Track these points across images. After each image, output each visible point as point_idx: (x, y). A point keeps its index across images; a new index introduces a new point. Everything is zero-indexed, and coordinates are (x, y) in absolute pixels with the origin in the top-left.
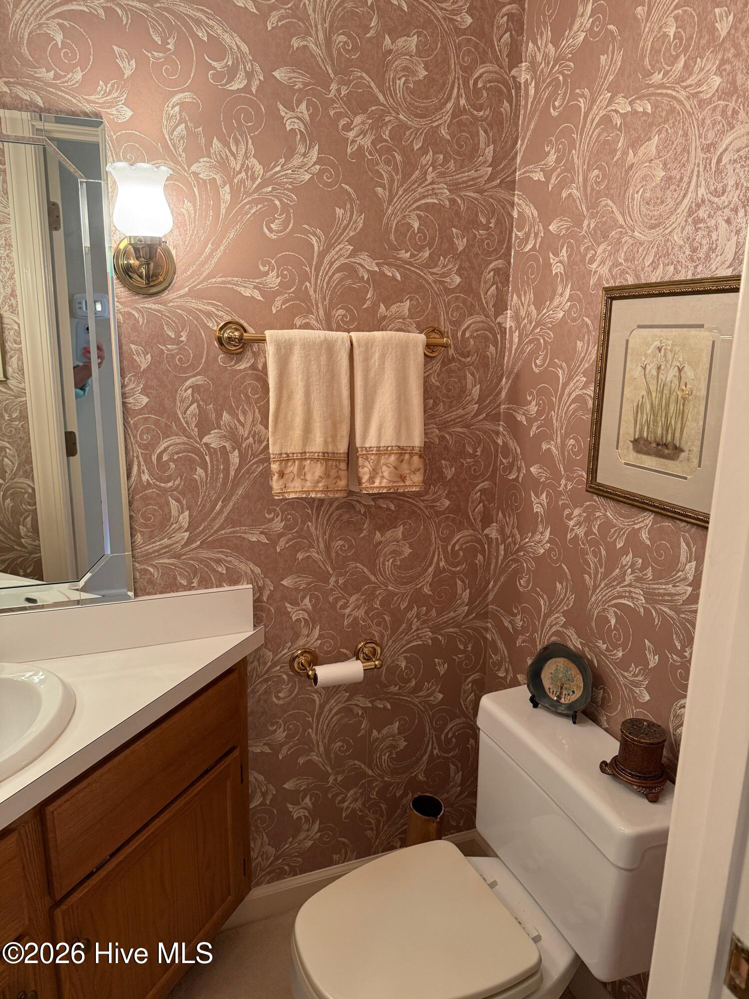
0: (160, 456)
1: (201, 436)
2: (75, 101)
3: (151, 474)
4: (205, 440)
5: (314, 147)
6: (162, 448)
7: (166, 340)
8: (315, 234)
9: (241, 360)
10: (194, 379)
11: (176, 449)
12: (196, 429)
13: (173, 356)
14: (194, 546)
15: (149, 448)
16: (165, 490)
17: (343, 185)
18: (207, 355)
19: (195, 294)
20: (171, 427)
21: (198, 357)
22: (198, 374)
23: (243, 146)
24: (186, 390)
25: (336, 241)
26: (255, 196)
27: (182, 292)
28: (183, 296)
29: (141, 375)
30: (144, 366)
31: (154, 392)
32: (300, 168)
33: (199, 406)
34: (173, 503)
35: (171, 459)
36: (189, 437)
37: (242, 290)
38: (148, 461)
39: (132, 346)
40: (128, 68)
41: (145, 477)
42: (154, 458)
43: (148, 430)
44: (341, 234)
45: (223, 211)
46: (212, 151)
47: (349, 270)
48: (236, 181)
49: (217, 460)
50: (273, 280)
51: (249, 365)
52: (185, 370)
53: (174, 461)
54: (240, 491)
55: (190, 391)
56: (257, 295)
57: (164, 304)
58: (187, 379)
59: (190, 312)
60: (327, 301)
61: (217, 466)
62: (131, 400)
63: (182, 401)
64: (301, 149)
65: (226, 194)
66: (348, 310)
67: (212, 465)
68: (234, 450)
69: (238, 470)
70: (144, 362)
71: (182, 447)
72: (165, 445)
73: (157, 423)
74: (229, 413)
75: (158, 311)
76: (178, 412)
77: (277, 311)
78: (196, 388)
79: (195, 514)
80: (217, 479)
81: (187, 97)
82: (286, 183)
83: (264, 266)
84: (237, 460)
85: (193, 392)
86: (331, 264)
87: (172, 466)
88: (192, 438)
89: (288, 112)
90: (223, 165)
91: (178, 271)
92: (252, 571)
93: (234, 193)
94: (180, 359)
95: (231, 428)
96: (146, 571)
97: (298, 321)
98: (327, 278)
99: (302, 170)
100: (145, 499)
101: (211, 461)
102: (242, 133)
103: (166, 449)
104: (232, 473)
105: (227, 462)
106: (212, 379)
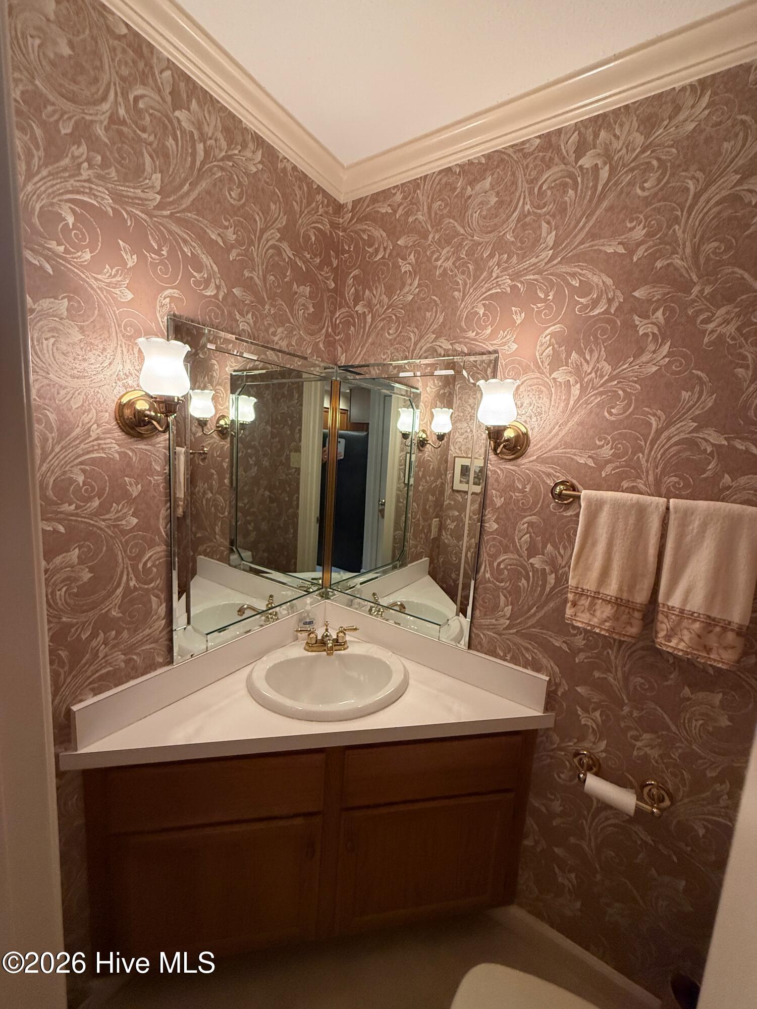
0: (499, 564)
1: (529, 557)
2: (484, 346)
3: (492, 574)
4: (531, 561)
5: (665, 344)
6: (501, 559)
7: (514, 489)
8: (654, 415)
9: (568, 509)
10: (530, 518)
11: (511, 562)
12: (526, 552)
13: (518, 501)
14: (511, 631)
15: (494, 557)
16: (499, 588)
17: (694, 371)
18: (543, 502)
19: (541, 460)
20: (509, 547)
21: (535, 503)
22: (534, 514)
23: (596, 354)
24: (523, 524)
25: (678, 419)
26: (601, 389)
27: (531, 459)
28: (532, 461)
29: (495, 510)
30: (498, 505)
31: (502, 522)
32: (648, 363)
33: (530, 537)
34: (502, 598)
35: (505, 568)
36: (521, 556)
37: (578, 458)
38: (491, 565)
39: (494, 491)
40: (519, 319)
41: (488, 575)
42: (495, 564)
43: (494, 546)
44: (685, 414)
45: (572, 403)
46: (570, 361)
47: (691, 444)
48: (586, 380)
49: (538, 577)
50: (606, 452)
51: (574, 513)
52: (524, 510)
53: (508, 570)
54: (552, 605)
55: (526, 525)
56: (591, 463)
57: (518, 466)
58: (525, 517)
59: (535, 472)
60: (659, 469)
61: (537, 581)
62: (487, 525)
63: (520, 531)
64: (652, 347)
65: (576, 391)
66: (681, 477)
67: (533, 580)
68: (552, 573)
69: (553, 589)
70: (499, 502)
71: (515, 562)
72: (503, 558)
73: (500, 542)
74: (552, 546)
75: (514, 471)
76: (516, 538)
77: (606, 475)
78: (530, 524)
79: (516, 609)
80: (535, 591)
81: (557, 328)
82: (632, 376)
83: (600, 440)
84: (553, 581)
85: (528, 526)
86: (669, 439)
87: (506, 572)
88: (522, 557)
89: (641, 320)
90: (578, 371)
91: (531, 445)
92: (552, 668)
93: (583, 389)
94: (523, 503)
95: (552, 557)
96: (479, 635)
97: (625, 484)
98: (662, 450)
99: (649, 364)
100: (485, 589)
101: (533, 576)
102: (597, 344)
103: (503, 561)
104: (548, 589)
105: (545, 581)
106: (544, 520)
